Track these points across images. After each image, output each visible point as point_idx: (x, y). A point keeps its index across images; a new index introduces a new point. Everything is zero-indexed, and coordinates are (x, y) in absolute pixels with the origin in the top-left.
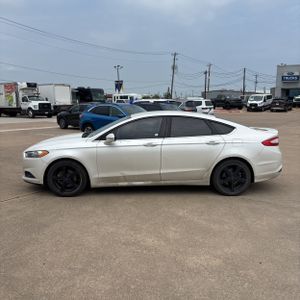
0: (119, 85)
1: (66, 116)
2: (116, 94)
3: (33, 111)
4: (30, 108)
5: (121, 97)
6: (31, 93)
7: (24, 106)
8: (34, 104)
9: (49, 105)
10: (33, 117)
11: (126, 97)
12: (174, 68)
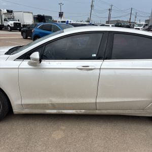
0: (61, 15)
1: (27, 31)
2: (59, 20)
3: (10, 27)
4: (8, 25)
5: (62, 22)
6: (10, 16)
7: (6, 24)
8: (11, 23)
9: (20, 24)
10: (11, 31)
11: (65, 22)
12: (92, 6)
